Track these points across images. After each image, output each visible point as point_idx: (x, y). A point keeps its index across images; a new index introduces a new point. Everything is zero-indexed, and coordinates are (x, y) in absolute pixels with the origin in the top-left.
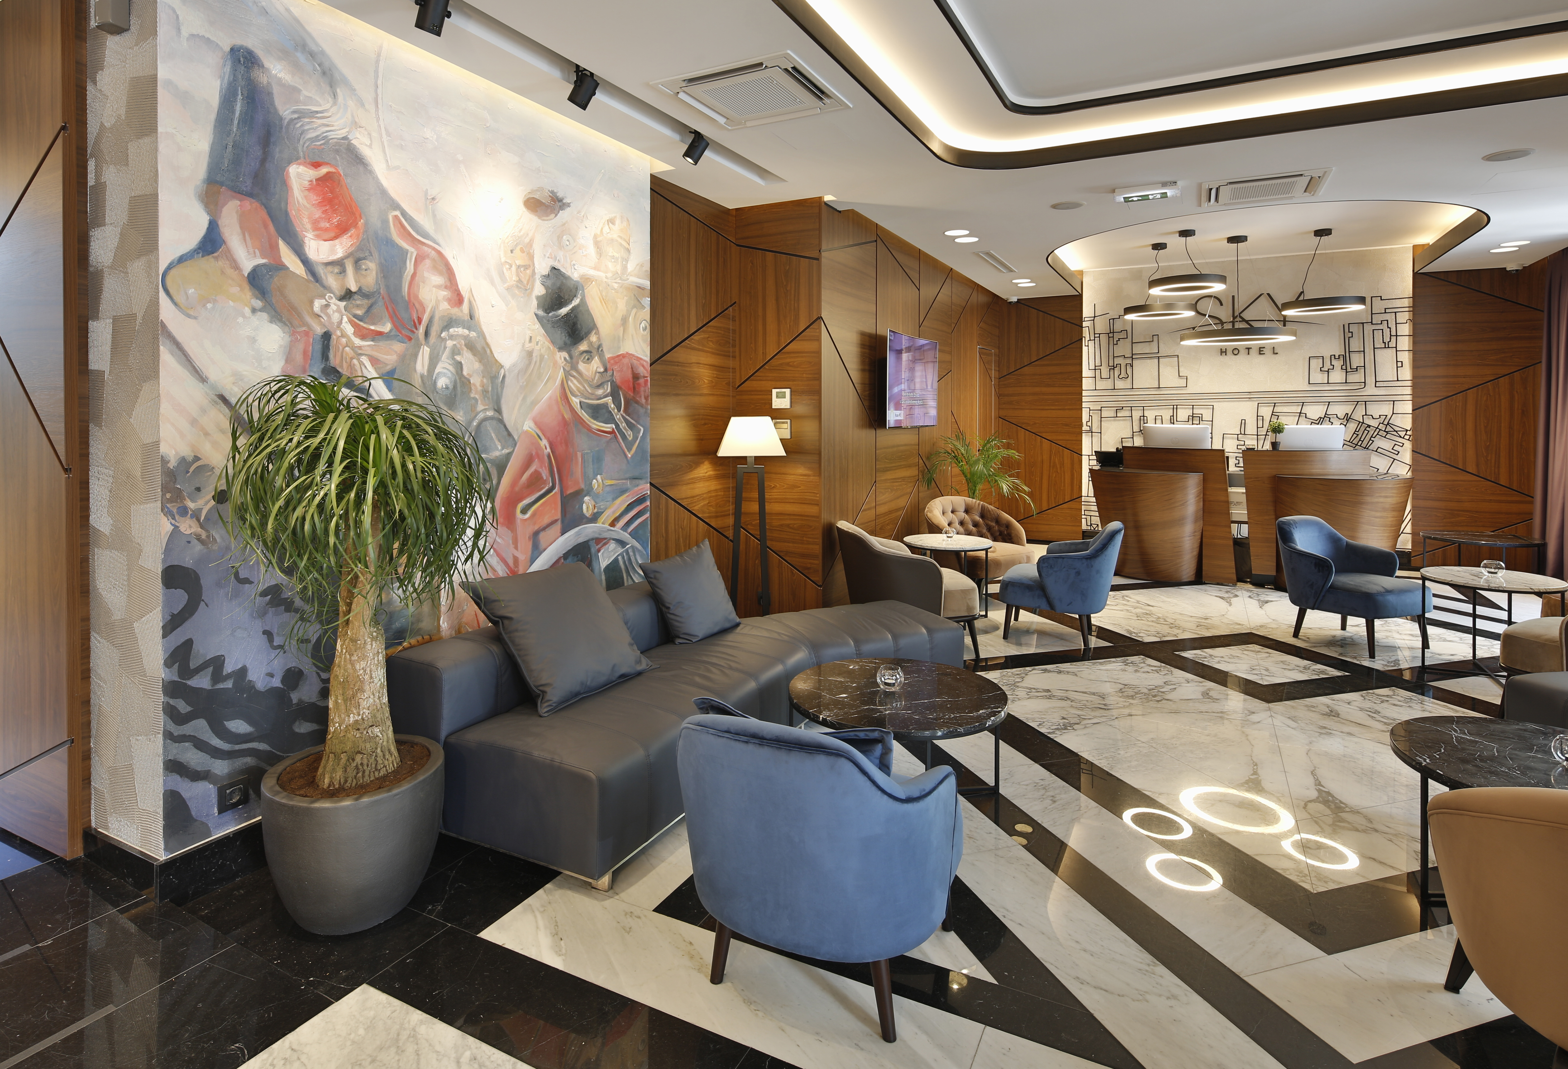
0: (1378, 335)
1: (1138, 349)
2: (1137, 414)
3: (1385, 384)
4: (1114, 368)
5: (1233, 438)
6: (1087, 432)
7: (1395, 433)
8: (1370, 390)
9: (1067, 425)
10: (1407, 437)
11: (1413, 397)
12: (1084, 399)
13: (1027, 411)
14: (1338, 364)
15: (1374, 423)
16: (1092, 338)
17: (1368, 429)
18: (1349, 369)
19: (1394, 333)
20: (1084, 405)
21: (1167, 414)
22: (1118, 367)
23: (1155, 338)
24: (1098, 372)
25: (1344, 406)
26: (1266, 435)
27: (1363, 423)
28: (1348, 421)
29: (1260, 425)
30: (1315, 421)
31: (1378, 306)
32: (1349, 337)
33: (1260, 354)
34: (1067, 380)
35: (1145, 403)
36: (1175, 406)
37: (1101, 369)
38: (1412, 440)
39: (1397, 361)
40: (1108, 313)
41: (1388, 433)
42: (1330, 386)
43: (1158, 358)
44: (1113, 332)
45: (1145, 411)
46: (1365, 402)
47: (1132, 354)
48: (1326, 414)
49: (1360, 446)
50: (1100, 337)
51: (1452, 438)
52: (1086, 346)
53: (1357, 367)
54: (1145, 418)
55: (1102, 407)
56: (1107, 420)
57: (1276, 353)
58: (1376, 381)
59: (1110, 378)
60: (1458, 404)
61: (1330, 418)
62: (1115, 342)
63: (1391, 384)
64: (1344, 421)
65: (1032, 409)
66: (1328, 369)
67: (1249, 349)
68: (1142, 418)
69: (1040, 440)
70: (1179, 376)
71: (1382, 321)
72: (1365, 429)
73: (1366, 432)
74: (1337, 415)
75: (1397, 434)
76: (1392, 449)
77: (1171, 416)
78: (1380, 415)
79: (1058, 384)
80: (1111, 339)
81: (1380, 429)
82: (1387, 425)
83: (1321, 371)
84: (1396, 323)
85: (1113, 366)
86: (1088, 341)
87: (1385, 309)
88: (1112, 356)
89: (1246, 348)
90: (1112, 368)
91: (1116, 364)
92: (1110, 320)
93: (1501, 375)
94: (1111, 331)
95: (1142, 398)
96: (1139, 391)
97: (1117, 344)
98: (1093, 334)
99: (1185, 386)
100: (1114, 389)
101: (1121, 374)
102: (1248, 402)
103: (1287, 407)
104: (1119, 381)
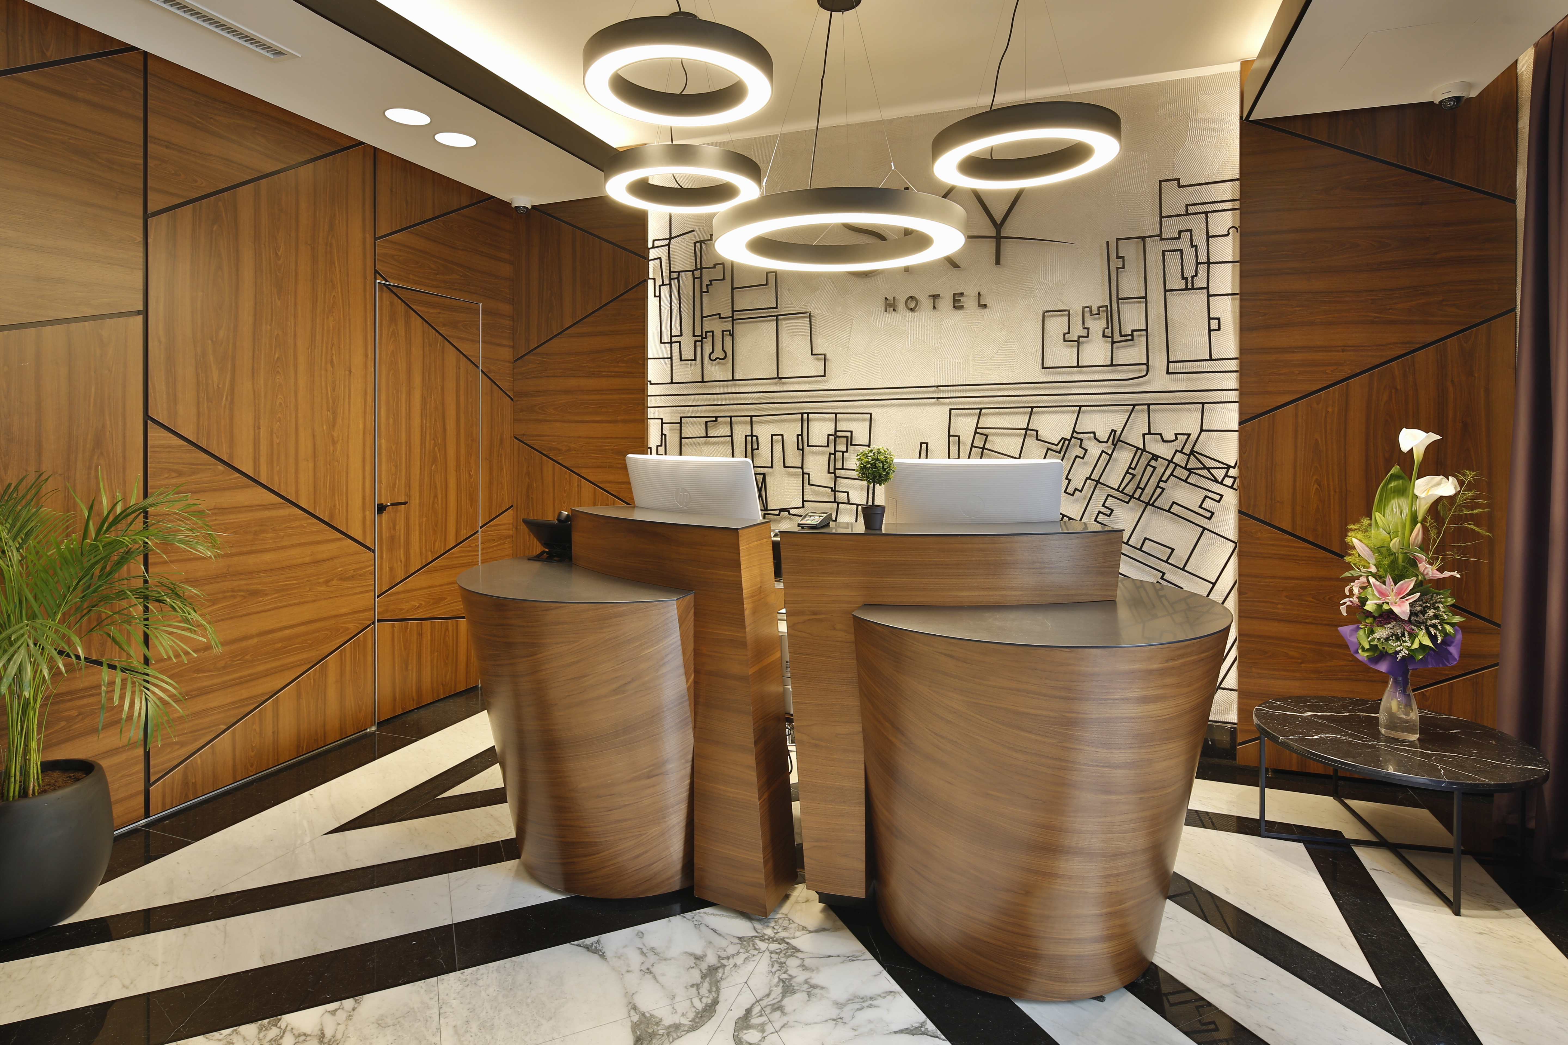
0: (1173, 261)
1: (744, 301)
2: (741, 432)
3: (1188, 367)
4: (703, 338)
7: (1204, 472)
8: (1159, 380)
10: (1228, 481)
11: (1241, 395)
12: (651, 402)
13: (558, 425)
14: (1097, 326)
15: (1164, 451)
16: (667, 281)
17: (1153, 463)
18: (1117, 337)
19: (1203, 258)
20: (651, 413)
21: (791, 431)
22: (710, 339)
23: (771, 277)
24: (676, 346)
25: (1108, 415)
27: (1144, 450)
28: (1115, 445)
29: (954, 455)
30: (1054, 447)
31: (1175, 201)
32: (1118, 269)
33: (954, 307)
34: (620, 364)
35: (755, 410)
36: (805, 416)
37: (680, 342)
38: (1238, 487)
39: (1210, 319)
40: (693, 231)
41: (1191, 473)
42: (1080, 372)
43: (777, 318)
44: (701, 269)
45: (754, 426)
46: (1149, 405)
47: (733, 311)
48: (1074, 431)
49: (1139, 499)
50: (678, 278)
51: (1319, 485)
52: (655, 296)
53: (1133, 331)
54: (755, 438)
55: (681, 418)
56: (694, 444)
57: (985, 306)
58: (1169, 362)
59: (695, 360)
60: (1330, 410)
61: (1081, 440)
62: (704, 289)
63: (1197, 366)
64: (1108, 448)
65: (564, 422)
66: (1079, 337)
67: (935, 297)
68: (749, 438)
69: (578, 482)
70: (812, 354)
71: (1180, 232)
72: (1148, 465)
73: (1150, 469)
74: (1094, 433)
75: (1210, 476)
76: (1200, 507)
77: (798, 436)
78: (1176, 435)
79: (605, 372)
80: (697, 281)
81: (1177, 465)
82: (1189, 456)
83: (1065, 341)
84: (1208, 237)
85: (701, 336)
86: (660, 286)
87: (1187, 206)
88: (699, 317)
89: (930, 296)
90: (700, 339)
91: (707, 332)
92: (695, 243)
93: (1418, 346)
94: (699, 266)
95: (751, 398)
96: (745, 385)
97: (708, 292)
98: (666, 274)
99: (823, 374)
100: (703, 382)
101: (713, 352)
102: (933, 408)
103: (1003, 417)
104: (713, 365)
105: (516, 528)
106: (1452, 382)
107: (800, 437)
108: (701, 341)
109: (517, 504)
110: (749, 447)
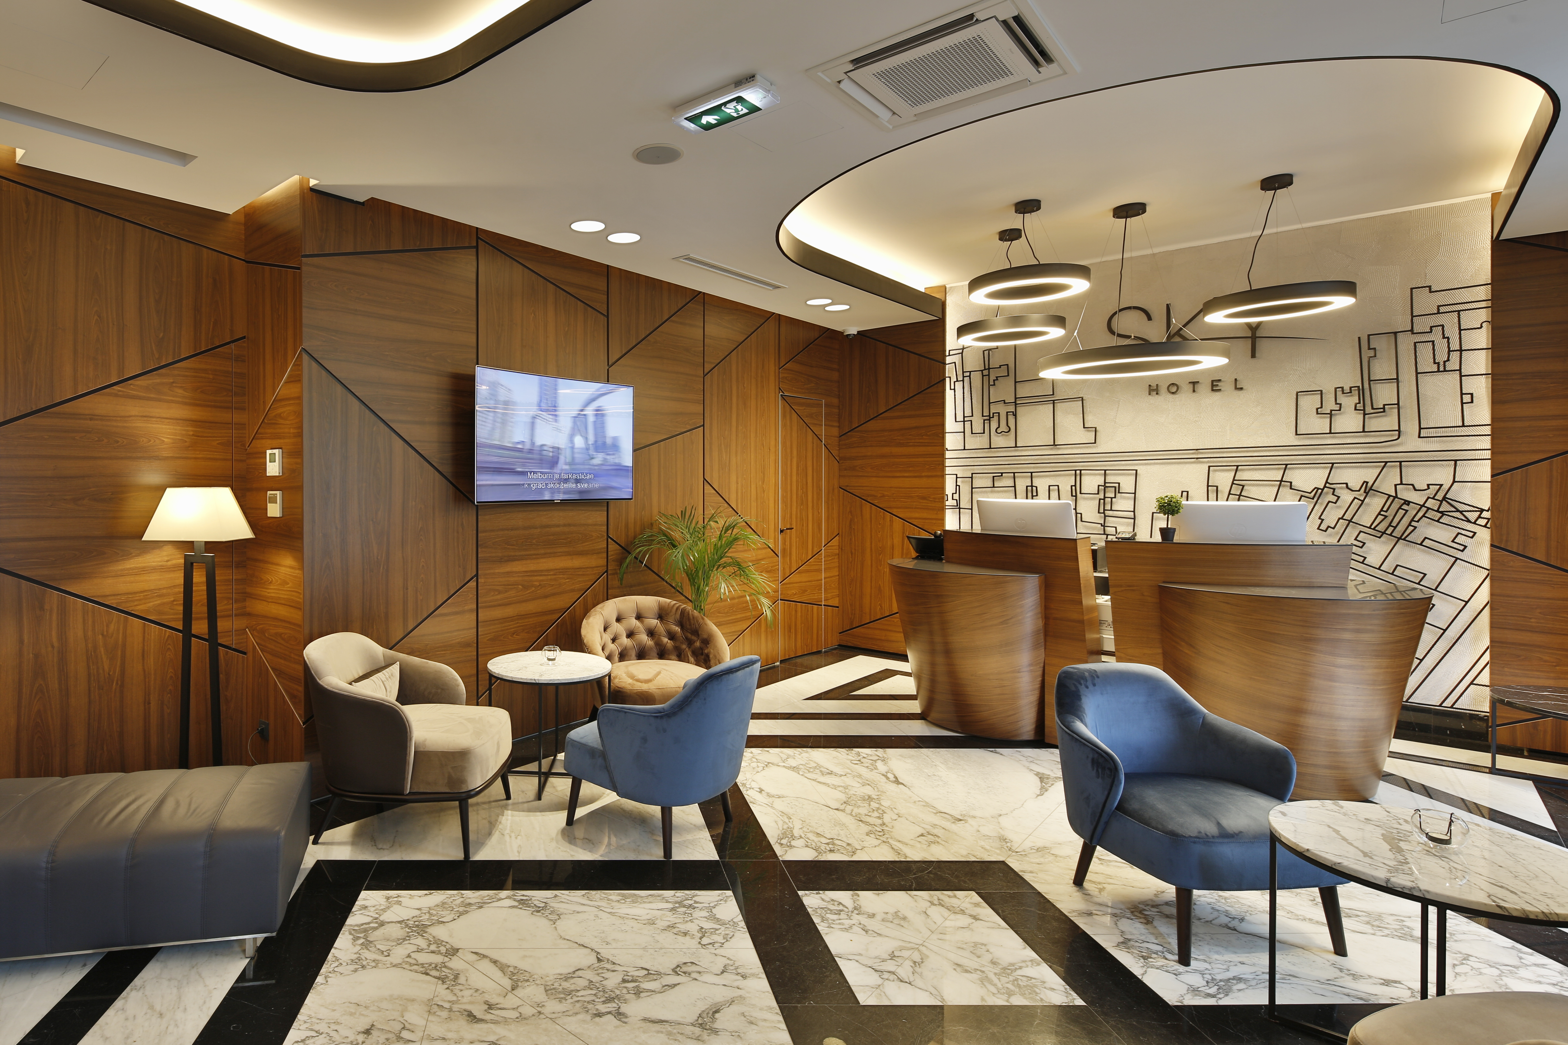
0: (1424, 349)
1: (1024, 390)
2: (1022, 483)
3: (1441, 432)
4: (990, 418)
6: (953, 507)
7: (1458, 515)
8: (1411, 442)
9: (924, 498)
10: (1482, 522)
11: (1492, 454)
12: (948, 463)
13: (874, 479)
14: (1349, 402)
15: (1418, 498)
16: (960, 378)
17: (1405, 507)
18: (1370, 410)
19: (1455, 345)
20: (948, 470)
21: (1064, 482)
22: (996, 418)
24: (968, 424)
25: (1362, 470)
27: (1396, 497)
28: (1367, 493)
30: (1307, 494)
31: (1426, 303)
32: (1367, 357)
33: (1213, 390)
34: (924, 437)
35: (1033, 468)
36: (1078, 472)
37: (971, 421)
38: (1491, 526)
39: (1461, 394)
41: (1443, 515)
42: (1333, 438)
43: (1051, 402)
44: (989, 369)
45: (1034, 479)
46: (1401, 462)
47: (1016, 398)
48: (1327, 482)
49: (1391, 535)
50: (970, 376)
52: (950, 389)
53: (1384, 405)
54: (1034, 488)
55: (972, 474)
56: (981, 492)
57: (1241, 389)
58: (1420, 428)
59: (984, 433)
61: (1334, 489)
62: (992, 383)
63: (1449, 432)
64: (1361, 495)
65: (879, 477)
66: (1331, 411)
67: (1194, 383)
68: (1029, 488)
69: (891, 518)
70: (1084, 428)
71: (1431, 327)
72: (1401, 508)
73: (1401, 512)
74: (1350, 484)
75: (1461, 517)
76: (1453, 541)
77: (1072, 486)
78: (1428, 485)
80: (986, 378)
81: (1428, 509)
82: (1441, 502)
83: (1318, 414)
84: (1460, 330)
85: (989, 416)
86: (955, 382)
87: (1439, 306)
88: (987, 402)
89: (1190, 383)
90: (988, 418)
91: (993, 413)
92: (985, 351)
94: (987, 367)
95: (1031, 460)
96: (1026, 450)
97: (994, 385)
98: (960, 373)
99: (1094, 442)
100: (990, 448)
101: (999, 427)
102: (1194, 465)
103: (1260, 472)
104: (999, 436)
105: (842, 549)
107: (1074, 488)
108: (989, 420)
109: (842, 532)
110: (1030, 495)
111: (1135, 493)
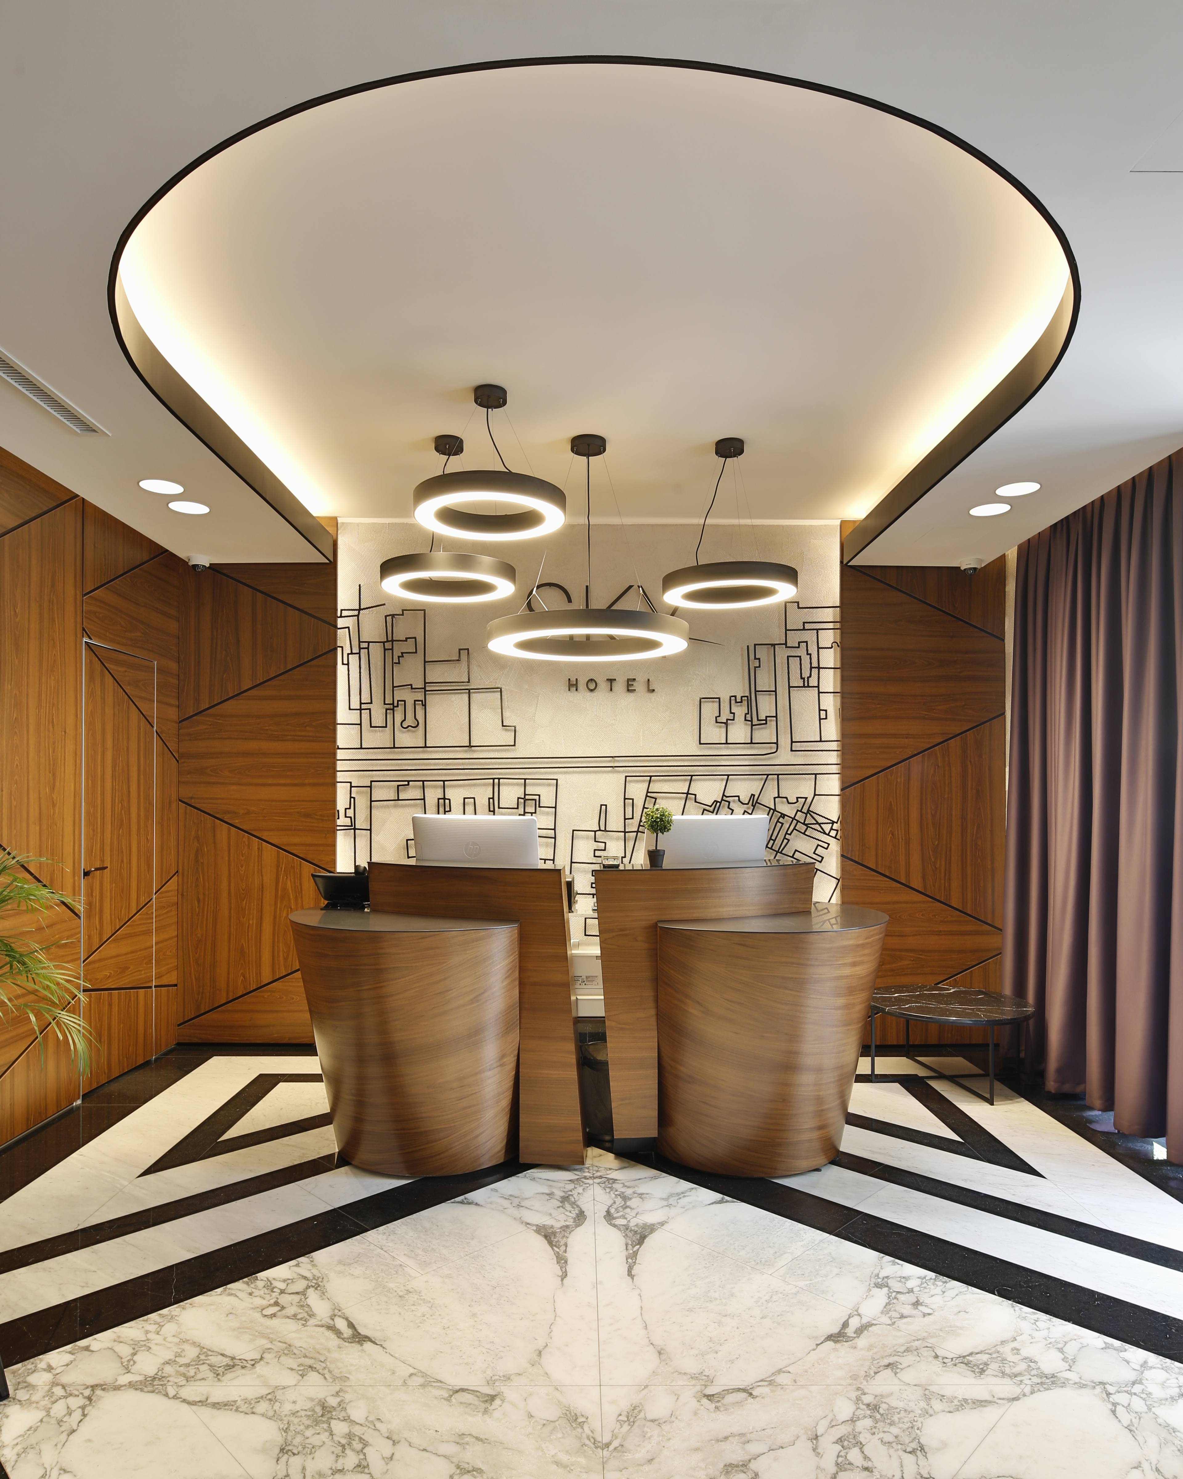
0: (794, 663)
1: (435, 674)
2: (433, 795)
3: (805, 746)
4: (394, 707)
5: (588, 838)
6: (347, 828)
7: (817, 827)
8: (785, 756)
9: (307, 815)
10: (833, 833)
11: (841, 768)
12: (340, 766)
14: (740, 711)
15: (789, 810)
16: (356, 650)
17: (781, 820)
18: (755, 722)
19: (815, 664)
20: (340, 777)
21: (483, 794)
22: (401, 708)
23: (464, 654)
24: (365, 713)
25: (748, 782)
26: (638, 832)
27: (775, 810)
28: (754, 806)
29: (629, 815)
30: (707, 808)
31: (796, 618)
32: (755, 667)
33: (628, 690)
34: (308, 728)
35: (446, 775)
36: (496, 781)
37: (370, 709)
38: (840, 837)
39: (820, 710)
40: (384, 604)
41: (808, 827)
42: (728, 748)
43: (469, 691)
44: (393, 641)
45: (446, 790)
46: (778, 775)
47: (425, 683)
48: (724, 795)
49: (771, 848)
50: (368, 648)
51: (893, 835)
52: (343, 664)
53: (767, 717)
54: (447, 801)
55: (371, 782)
56: (382, 807)
57: (654, 690)
58: (792, 742)
59: (386, 727)
60: (899, 780)
61: (729, 802)
62: (396, 660)
63: (810, 746)
64: (748, 808)
65: (242, 784)
66: (727, 720)
67: (611, 681)
68: (441, 800)
69: (258, 845)
70: (502, 726)
71: (799, 643)
72: (778, 821)
73: (779, 825)
74: (738, 796)
75: (820, 829)
76: (814, 853)
77: (489, 799)
78: (797, 798)
79: (291, 735)
80: (389, 653)
81: (798, 821)
82: (806, 814)
83: (717, 722)
84: (819, 648)
85: (393, 704)
86: (348, 654)
87: (804, 623)
88: (390, 686)
89: (607, 680)
90: (391, 708)
91: (398, 701)
92: (386, 617)
93: (951, 736)
94: (390, 638)
95: (442, 764)
96: (437, 752)
97: (399, 663)
98: (355, 643)
99: (513, 744)
100: (394, 747)
101: (405, 720)
102: (611, 775)
103: (668, 783)
104: (404, 732)
105: (183, 895)
106: (970, 761)
107: (491, 800)
108: (393, 710)
109: (182, 871)
110: (441, 809)
111: (555, 808)
